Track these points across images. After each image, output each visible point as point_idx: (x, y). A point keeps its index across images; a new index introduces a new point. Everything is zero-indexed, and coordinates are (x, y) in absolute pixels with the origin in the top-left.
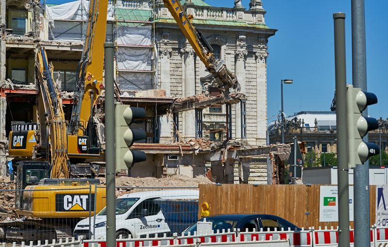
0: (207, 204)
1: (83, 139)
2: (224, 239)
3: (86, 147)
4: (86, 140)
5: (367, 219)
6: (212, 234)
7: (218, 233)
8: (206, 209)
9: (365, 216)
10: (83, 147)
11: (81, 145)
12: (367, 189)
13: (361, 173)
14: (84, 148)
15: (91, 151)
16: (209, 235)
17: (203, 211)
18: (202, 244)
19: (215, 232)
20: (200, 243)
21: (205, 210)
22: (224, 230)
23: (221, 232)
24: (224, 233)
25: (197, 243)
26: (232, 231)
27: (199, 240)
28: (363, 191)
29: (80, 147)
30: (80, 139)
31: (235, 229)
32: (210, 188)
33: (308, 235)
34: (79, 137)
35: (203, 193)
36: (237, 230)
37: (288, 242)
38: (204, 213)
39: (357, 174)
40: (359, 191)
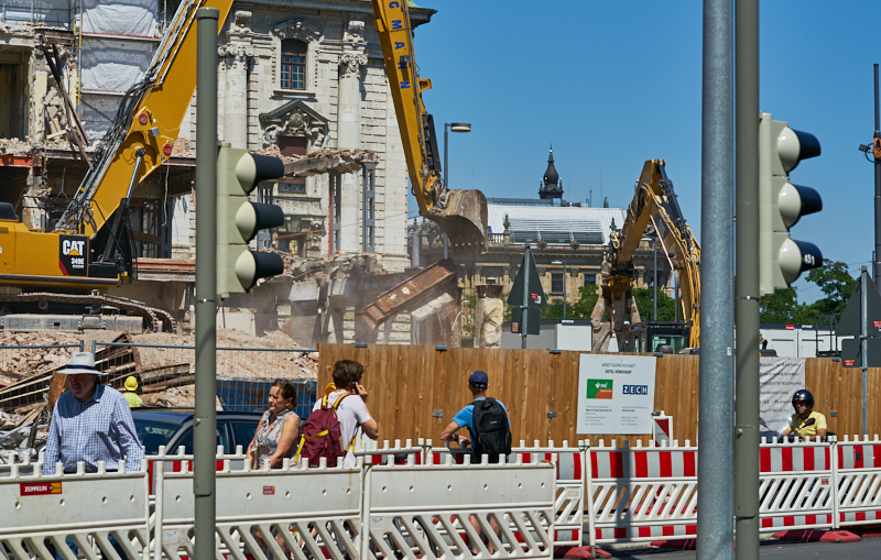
1: (74, 242)
3: (81, 261)
4: (81, 243)
5: (728, 420)
6: (375, 450)
7: (386, 448)
9: (725, 414)
10: (74, 261)
11: (70, 257)
12: (729, 354)
13: (717, 319)
14: (78, 263)
15: (94, 272)
16: (368, 450)
18: (374, 467)
19: (381, 446)
20: (370, 465)
22: (398, 442)
23: (392, 445)
24: (397, 448)
25: (364, 465)
26: (415, 443)
27: (369, 459)
28: (720, 358)
29: (65, 261)
30: (66, 242)
31: (421, 441)
32: (342, 352)
33: (577, 456)
34: (62, 238)
35: (326, 364)
36: (425, 442)
37: (555, 468)
39: (708, 320)
40: (712, 359)
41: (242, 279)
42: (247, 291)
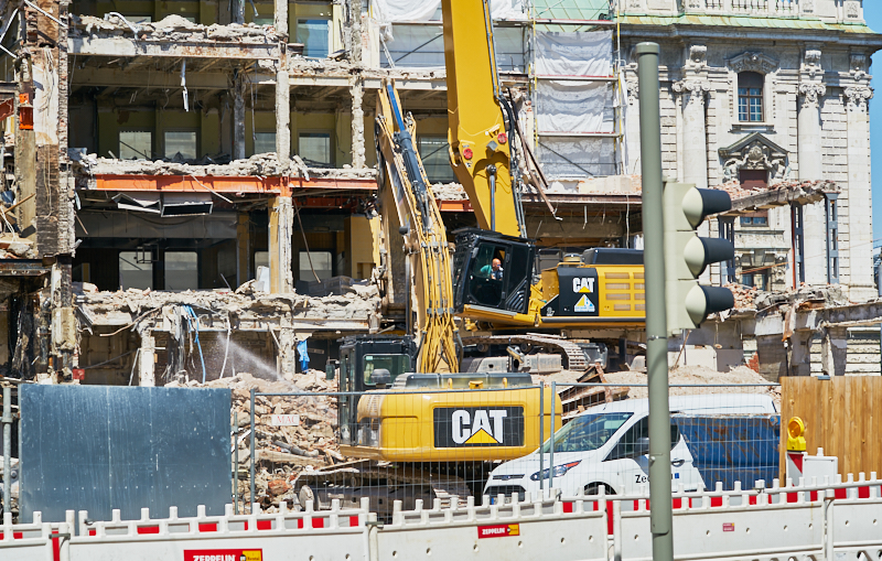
0: (799, 421)
2: (864, 492)
6: (839, 484)
7: (850, 482)
8: (797, 433)
17: (790, 438)
18: (836, 501)
19: (845, 479)
20: (832, 499)
21: (795, 435)
22: (862, 475)
23: (856, 479)
24: (862, 481)
25: (826, 499)
27: (831, 494)
32: (805, 385)
35: (789, 397)
38: (794, 443)
41: (692, 314)
42: (698, 326)
